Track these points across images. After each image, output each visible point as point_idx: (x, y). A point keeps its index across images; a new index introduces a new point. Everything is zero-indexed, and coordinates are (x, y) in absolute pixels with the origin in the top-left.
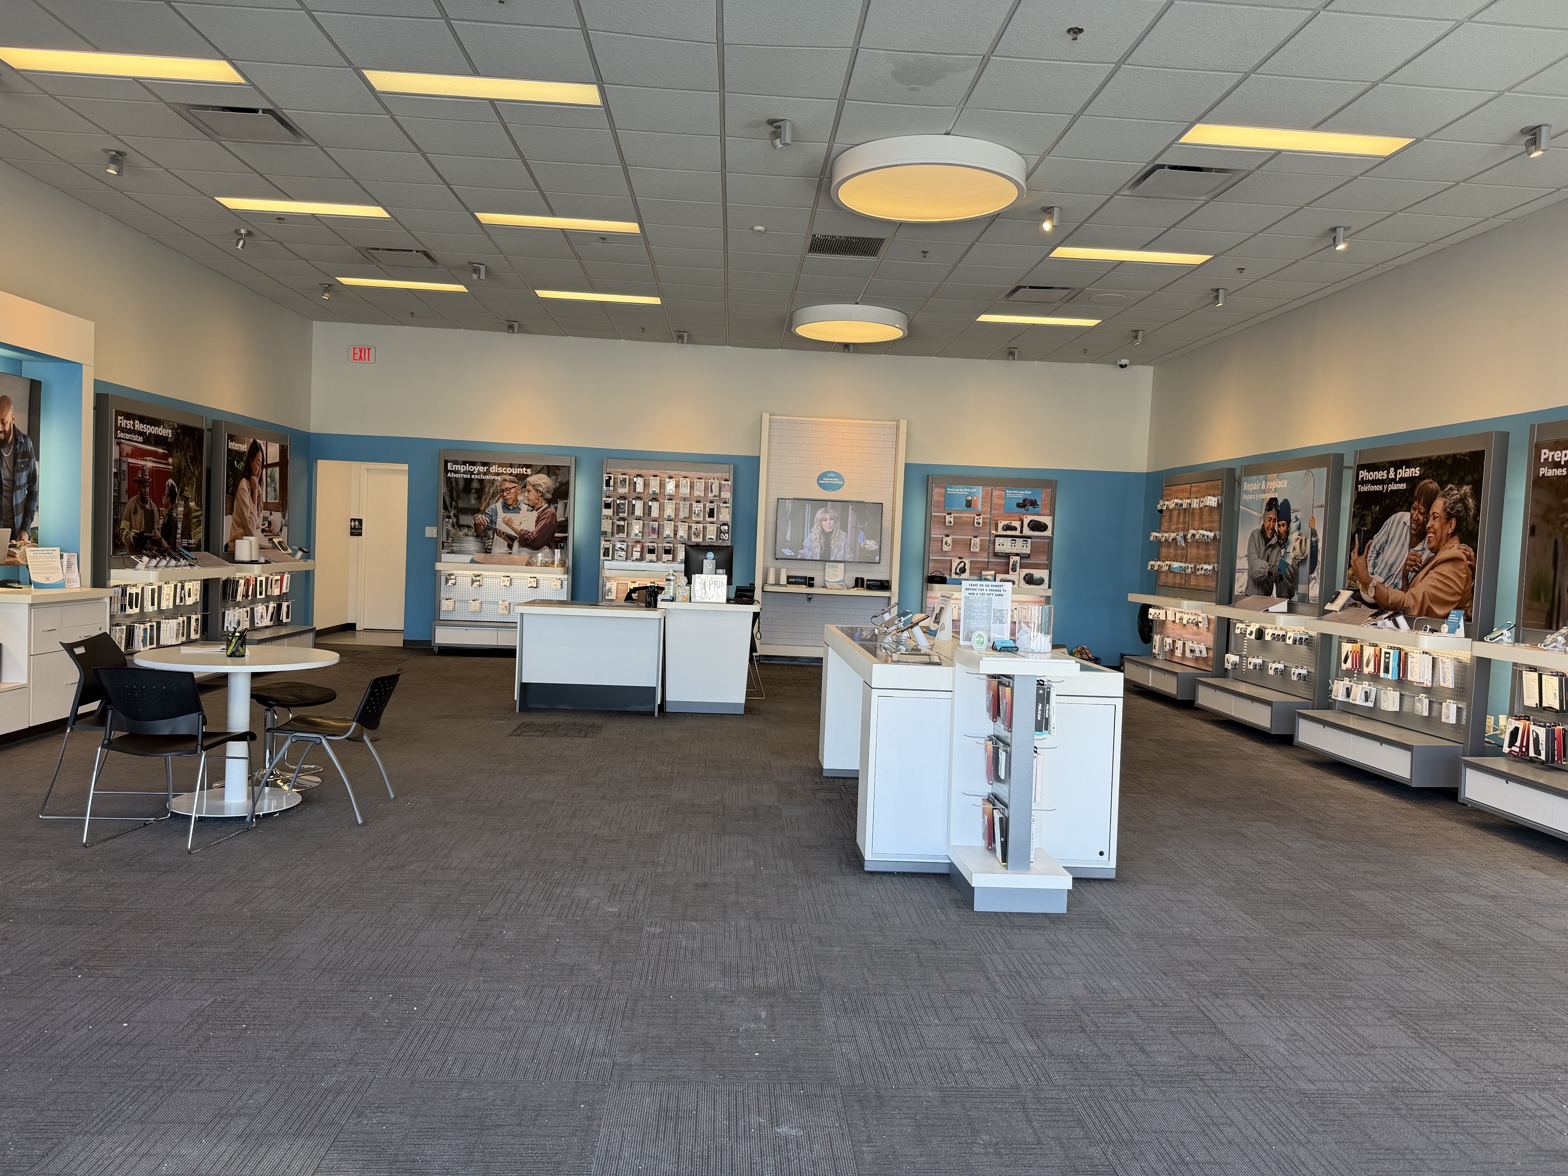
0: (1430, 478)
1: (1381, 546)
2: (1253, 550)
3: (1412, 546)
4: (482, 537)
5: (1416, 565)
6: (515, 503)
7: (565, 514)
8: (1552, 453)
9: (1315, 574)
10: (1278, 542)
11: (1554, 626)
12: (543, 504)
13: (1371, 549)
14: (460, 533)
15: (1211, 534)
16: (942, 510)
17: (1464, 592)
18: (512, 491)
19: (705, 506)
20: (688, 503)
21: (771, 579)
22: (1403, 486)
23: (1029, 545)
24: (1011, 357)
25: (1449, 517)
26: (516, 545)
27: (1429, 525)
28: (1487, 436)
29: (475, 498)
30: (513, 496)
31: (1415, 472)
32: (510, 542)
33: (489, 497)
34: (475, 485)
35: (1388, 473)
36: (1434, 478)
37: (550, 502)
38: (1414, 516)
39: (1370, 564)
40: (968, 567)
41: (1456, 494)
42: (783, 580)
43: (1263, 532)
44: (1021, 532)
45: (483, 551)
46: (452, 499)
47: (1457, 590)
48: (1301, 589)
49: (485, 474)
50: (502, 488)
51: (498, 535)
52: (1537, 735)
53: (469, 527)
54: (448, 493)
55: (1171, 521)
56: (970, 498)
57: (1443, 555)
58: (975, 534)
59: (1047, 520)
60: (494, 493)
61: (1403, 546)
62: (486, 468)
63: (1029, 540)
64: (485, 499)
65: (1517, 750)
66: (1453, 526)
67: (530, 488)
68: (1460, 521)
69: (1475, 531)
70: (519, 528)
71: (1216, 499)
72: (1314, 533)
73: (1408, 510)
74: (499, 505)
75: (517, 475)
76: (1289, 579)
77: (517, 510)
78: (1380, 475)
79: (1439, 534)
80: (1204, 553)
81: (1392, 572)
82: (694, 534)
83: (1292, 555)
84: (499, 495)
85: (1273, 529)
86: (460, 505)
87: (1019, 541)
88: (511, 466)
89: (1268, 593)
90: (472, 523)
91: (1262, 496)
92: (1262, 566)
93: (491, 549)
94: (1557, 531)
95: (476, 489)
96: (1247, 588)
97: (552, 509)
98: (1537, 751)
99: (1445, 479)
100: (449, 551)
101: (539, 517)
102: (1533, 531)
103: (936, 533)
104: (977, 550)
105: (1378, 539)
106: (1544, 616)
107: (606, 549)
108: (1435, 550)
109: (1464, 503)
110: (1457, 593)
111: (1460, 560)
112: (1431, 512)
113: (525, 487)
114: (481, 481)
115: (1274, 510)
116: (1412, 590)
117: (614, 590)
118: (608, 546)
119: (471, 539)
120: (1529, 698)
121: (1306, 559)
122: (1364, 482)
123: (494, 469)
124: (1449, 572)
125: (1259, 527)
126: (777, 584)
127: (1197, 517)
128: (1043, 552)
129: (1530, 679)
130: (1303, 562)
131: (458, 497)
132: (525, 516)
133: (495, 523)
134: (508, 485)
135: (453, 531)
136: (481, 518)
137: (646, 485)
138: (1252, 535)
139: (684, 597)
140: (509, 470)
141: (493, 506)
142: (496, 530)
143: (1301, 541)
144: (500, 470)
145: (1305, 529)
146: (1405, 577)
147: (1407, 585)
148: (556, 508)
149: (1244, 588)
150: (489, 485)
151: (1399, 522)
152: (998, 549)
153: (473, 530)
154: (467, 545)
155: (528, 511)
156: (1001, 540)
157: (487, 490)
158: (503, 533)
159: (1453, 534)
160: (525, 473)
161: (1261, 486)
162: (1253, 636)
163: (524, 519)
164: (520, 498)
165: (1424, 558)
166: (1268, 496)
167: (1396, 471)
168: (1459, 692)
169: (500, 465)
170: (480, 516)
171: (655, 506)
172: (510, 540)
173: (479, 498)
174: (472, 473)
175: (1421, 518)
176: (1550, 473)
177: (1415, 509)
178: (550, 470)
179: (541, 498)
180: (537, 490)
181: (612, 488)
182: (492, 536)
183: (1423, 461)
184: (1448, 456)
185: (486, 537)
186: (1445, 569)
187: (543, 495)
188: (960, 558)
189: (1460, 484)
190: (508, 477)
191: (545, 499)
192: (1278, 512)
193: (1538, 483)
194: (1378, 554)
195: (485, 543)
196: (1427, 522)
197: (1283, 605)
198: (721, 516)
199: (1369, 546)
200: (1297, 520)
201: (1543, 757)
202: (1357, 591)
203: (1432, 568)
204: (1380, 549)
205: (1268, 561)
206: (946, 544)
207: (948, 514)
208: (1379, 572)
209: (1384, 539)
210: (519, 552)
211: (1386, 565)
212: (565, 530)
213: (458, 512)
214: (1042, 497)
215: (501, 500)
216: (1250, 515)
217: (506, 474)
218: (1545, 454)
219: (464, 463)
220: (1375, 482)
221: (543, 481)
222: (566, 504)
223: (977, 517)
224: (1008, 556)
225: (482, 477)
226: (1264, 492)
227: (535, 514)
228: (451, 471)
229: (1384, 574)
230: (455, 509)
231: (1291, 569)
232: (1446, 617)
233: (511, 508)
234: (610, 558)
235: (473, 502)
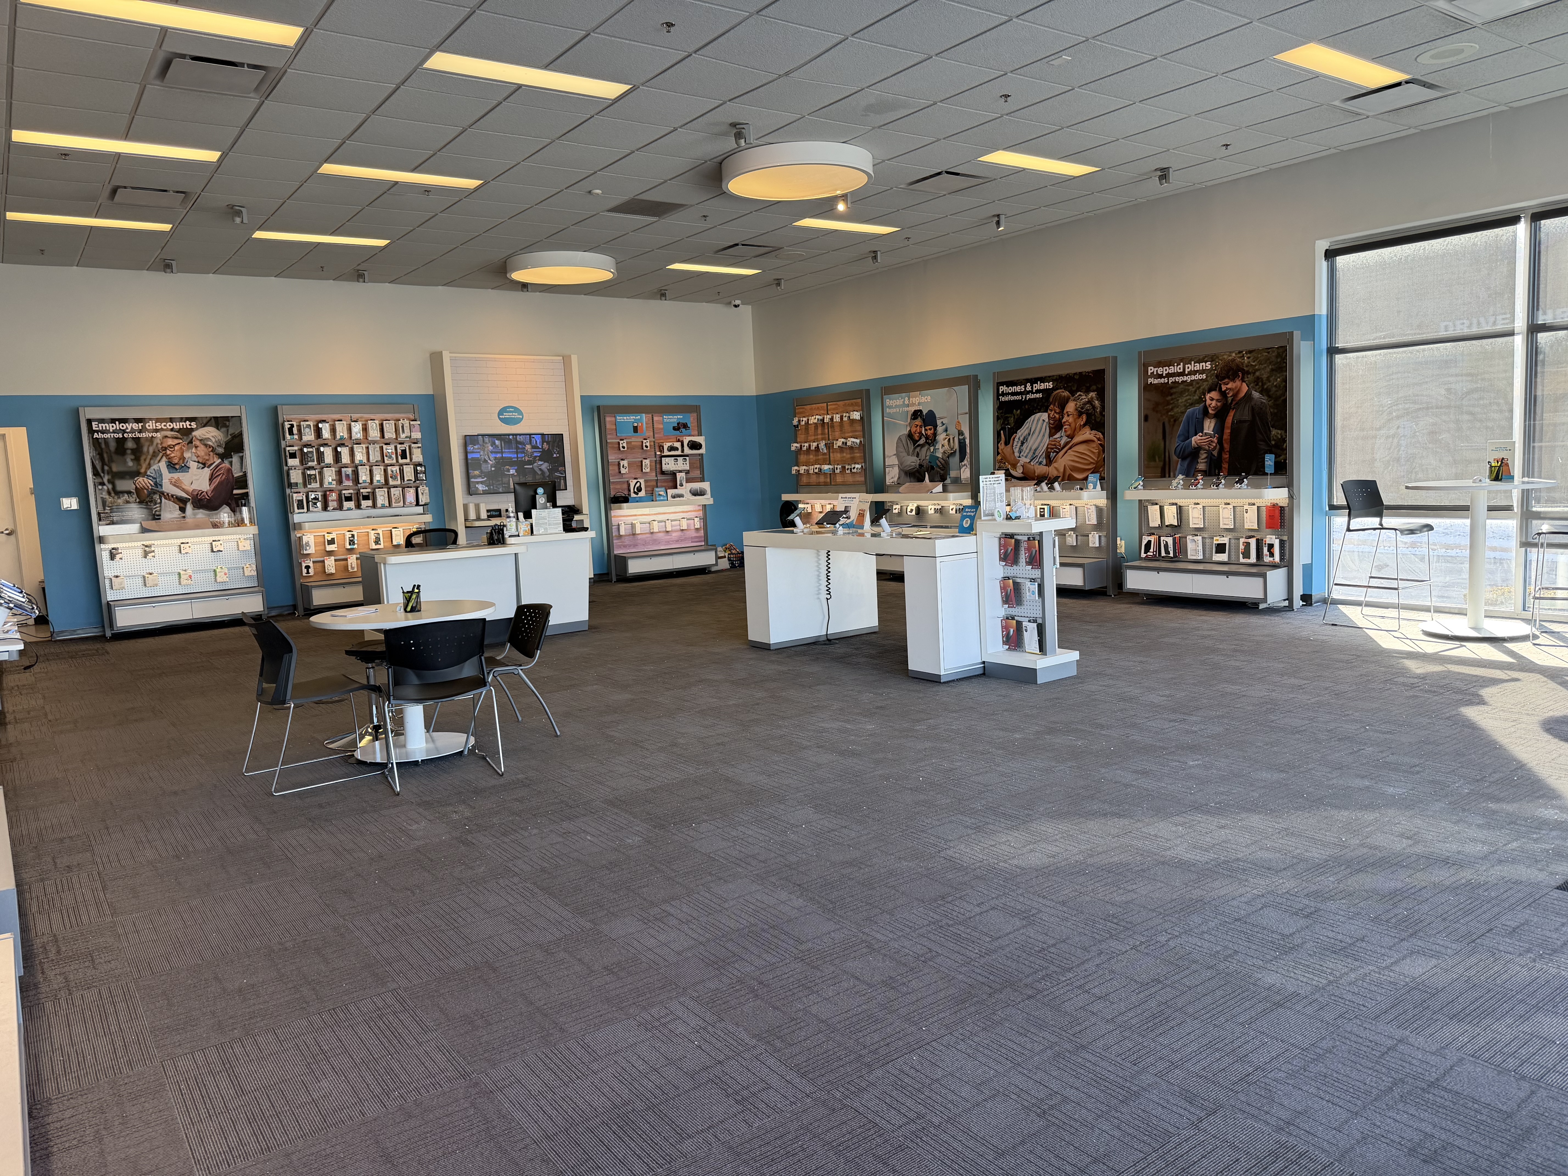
0: (1061, 389)
1: (1024, 438)
2: (902, 450)
3: (1051, 435)
4: (147, 503)
5: (1056, 448)
6: (181, 461)
7: (242, 468)
8: (1156, 369)
9: (965, 462)
10: (926, 442)
11: (1167, 475)
12: (215, 459)
13: (1016, 440)
14: (119, 501)
15: (858, 441)
16: (615, 436)
17: (1097, 462)
18: (177, 448)
19: (396, 448)
20: (378, 446)
21: (472, 515)
22: (1040, 395)
23: (688, 462)
24: (663, 298)
25: (1080, 414)
26: (189, 507)
27: (1064, 420)
28: (1106, 359)
29: (132, 460)
30: (178, 454)
31: (1050, 385)
32: (182, 505)
33: (149, 457)
34: (130, 445)
35: (1025, 387)
36: (1065, 389)
37: (223, 457)
38: (1051, 415)
39: (1016, 450)
40: (643, 486)
41: (1084, 398)
42: (484, 515)
43: (910, 436)
44: (683, 451)
45: (150, 518)
46: (103, 463)
47: (1092, 461)
48: (953, 474)
49: (140, 431)
50: (164, 445)
51: (166, 498)
52: (1166, 542)
53: (129, 493)
54: (98, 457)
55: (808, 434)
56: (636, 425)
57: (1077, 439)
58: (644, 456)
59: (700, 439)
60: (154, 452)
61: (1044, 436)
62: (140, 425)
63: (687, 458)
64: (145, 460)
65: (1152, 554)
66: (1084, 420)
67: (198, 443)
68: (1089, 416)
69: (1102, 421)
70: (190, 489)
71: (859, 414)
72: (961, 433)
73: (1047, 412)
74: (163, 465)
75: (179, 431)
76: (940, 468)
77: (185, 468)
78: (1018, 389)
79: (1073, 425)
80: (849, 456)
81: (1036, 454)
82: (391, 477)
83: (941, 450)
84: (161, 454)
85: (920, 433)
86: (115, 468)
87: (680, 459)
88: (171, 420)
89: (922, 480)
90: (132, 488)
91: (906, 409)
92: (912, 461)
93: (160, 515)
94: (1164, 417)
95: (132, 450)
96: (899, 478)
97: (226, 464)
98: (1167, 552)
99: (1074, 389)
100: (108, 522)
101: (212, 475)
102: (1146, 418)
103: (612, 457)
104: (648, 470)
105: (1021, 433)
106: (1160, 470)
107: (299, 501)
108: (1071, 437)
109: (1091, 404)
110: (1092, 463)
111: (1093, 441)
112: (1065, 412)
113: (191, 442)
114: (137, 440)
115: (919, 418)
116: (1055, 465)
117: (312, 543)
118: (301, 498)
119: (134, 506)
120: (1153, 521)
121: (955, 452)
122: (1003, 394)
123: (150, 425)
124: (1085, 450)
125: (906, 432)
126: (478, 519)
127: (837, 429)
128: (697, 468)
129: (1154, 511)
130: (953, 454)
131: (111, 460)
132: (196, 475)
133: (161, 485)
134: (170, 442)
135: (109, 499)
136: (142, 481)
137: (333, 430)
138: (899, 438)
139: (526, 531)
140: (170, 425)
141: (155, 467)
142: (163, 493)
143: (949, 439)
144: (159, 426)
145: (953, 431)
146: (1048, 457)
147: (1049, 462)
148: (231, 463)
149: (896, 479)
150: (147, 444)
151: (1038, 420)
152: (665, 468)
153: (135, 496)
154: (130, 514)
155: (198, 468)
156: (667, 459)
157: (145, 449)
158: (172, 496)
159: (1085, 425)
160: (189, 427)
161: (904, 402)
162: (914, 513)
163: (195, 478)
164: (187, 455)
165: (1062, 443)
166: (913, 409)
167: (1032, 385)
168: (1098, 527)
169: (158, 420)
170: (141, 479)
171: (344, 452)
172: (182, 503)
173: (137, 459)
174: (124, 431)
175: (1057, 416)
176: (1156, 381)
177: (1051, 410)
178: (218, 422)
179: (211, 454)
180: (206, 445)
181: (296, 437)
182: (159, 501)
183: (1055, 378)
184: (1075, 374)
185: (151, 502)
186: (1081, 448)
187: (213, 450)
188: (635, 479)
189: (1087, 391)
190: (169, 433)
191: (216, 454)
192: (924, 420)
193: (1146, 389)
194: (1023, 443)
195: (151, 509)
196: (1063, 418)
197: (939, 488)
198: (414, 457)
199: (1014, 439)
200: (944, 424)
201: (1171, 555)
202: (1007, 470)
203: (1070, 448)
204: (1024, 439)
205: (918, 456)
206: (623, 467)
207: (621, 440)
208: (1025, 455)
209: (1027, 432)
210: (195, 515)
211: (1030, 449)
212: (245, 486)
213: (113, 477)
214: (691, 420)
215: (164, 459)
216: (895, 424)
217: (167, 430)
218: (1151, 370)
219: (113, 421)
220: (1013, 394)
221: (211, 434)
222: (242, 458)
223: (645, 441)
224: (673, 474)
225: (138, 435)
226: (908, 406)
227: (207, 472)
228: (97, 432)
229: (1030, 456)
230: (108, 474)
231: (942, 460)
232: (1086, 479)
233: (177, 467)
234: (305, 510)
235: (130, 464)
